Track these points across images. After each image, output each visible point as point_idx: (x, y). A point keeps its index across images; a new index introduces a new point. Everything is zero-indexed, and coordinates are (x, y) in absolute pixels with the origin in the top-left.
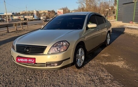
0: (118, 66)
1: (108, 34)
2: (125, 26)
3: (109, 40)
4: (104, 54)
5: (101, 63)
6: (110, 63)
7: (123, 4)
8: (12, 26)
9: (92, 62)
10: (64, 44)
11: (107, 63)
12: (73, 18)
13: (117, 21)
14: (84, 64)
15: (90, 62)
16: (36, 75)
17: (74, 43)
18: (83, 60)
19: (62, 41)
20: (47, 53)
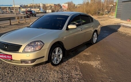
0: (92, 66)
1: (95, 33)
2: (121, 24)
3: (96, 38)
5: (79, 61)
7: (123, 2)
9: (71, 60)
11: (84, 62)
17: (50, 43)
18: (61, 58)
19: (37, 41)
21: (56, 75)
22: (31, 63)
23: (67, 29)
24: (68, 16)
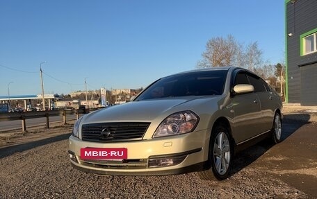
0: (312, 176)
1: (277, 117)
2: (310, 111)
3: (280, 130)
4: (272, 156)
5: (269, 171)
6: (293, 171)
7: (299, 66)
8: (57, 115)
9: (248, 170)
10: (188, 117)
11: (284, 172)
12: (199, 78)
13: (289, 102)
14: (229, 173)
15: (244, 170)
16: (123, 191)
18: (229, 161)
19: (183, 112)
20: (150, 137)
21: (235, 195)
22: (176, 163)
23: (233, 94)
24: (227, 71)
